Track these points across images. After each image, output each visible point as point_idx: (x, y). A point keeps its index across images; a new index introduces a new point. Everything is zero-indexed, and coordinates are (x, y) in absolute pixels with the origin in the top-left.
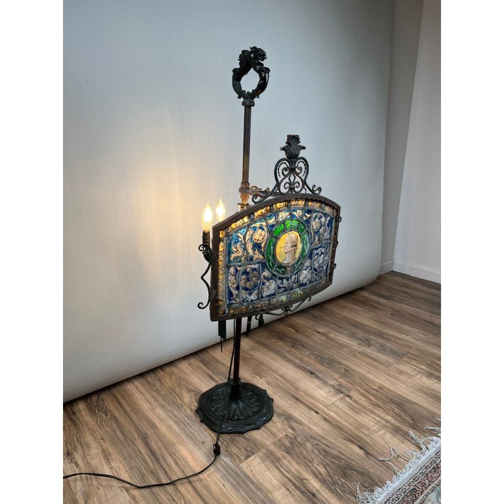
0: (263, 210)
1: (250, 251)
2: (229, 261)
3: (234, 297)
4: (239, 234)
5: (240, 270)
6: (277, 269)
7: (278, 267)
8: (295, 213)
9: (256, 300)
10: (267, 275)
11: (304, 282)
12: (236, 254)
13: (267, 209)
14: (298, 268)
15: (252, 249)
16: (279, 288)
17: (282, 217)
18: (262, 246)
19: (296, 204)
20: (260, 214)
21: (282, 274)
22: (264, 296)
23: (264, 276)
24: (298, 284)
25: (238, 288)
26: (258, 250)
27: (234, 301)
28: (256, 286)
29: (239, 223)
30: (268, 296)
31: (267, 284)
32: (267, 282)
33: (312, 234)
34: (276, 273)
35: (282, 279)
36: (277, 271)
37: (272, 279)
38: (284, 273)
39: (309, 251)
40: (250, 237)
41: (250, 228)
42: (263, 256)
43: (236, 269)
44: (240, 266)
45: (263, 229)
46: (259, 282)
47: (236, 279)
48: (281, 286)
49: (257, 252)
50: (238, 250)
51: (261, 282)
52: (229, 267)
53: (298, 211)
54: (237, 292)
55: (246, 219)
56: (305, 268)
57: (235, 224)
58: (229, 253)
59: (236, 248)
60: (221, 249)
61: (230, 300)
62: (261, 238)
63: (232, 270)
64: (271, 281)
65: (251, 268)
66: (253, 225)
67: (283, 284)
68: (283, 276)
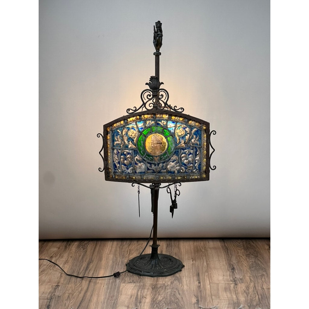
0: (134, 118)
1: (126, 142)
2: (114, 146)
3: (118, 168)
4: (118, 130)
5: (120, 152)
6: (147, 156)
7: (147, 155)
8: (160, 123)
9: (131, 173)
10: (138, 159)
11: (172, 170)
12: (117, 142)
13: (137, 118)
14: (165, 159)
15: (127, 140)
16: (148, 169)
17: (149, 124)
18: (135, 140)
19: (161, 117)
20: (132, 120)
21: (151, 161)
22: (137, 172)
23: (137, 159)
24: (166, 171)
25: (119, 163)
26: (131, 142)
27: (117, 171)
28: (131, 164)
29: (118, 124)
30: (141, 173)
31: (140, 164)
32: (139, 164)
33: (178, 138)
34: (145, 159)
35: (151, 164)
36: (147, 158)
37: (143, 162)
38: (152, 160)
39: (174, 149)
40: (125, 133)
41: (125, 128)
42: (135, 146)
43: (118, 151)
44: (120, 150)
45: (134, 130)
46: (133, 162)
47: (118, 157)
48: (150, 168)
49: (130, 143)
50: (118, 140)
51: (134, 163)
52: (113, 149)
53: (163, 121)
54: (119, 165)
55: (122, 122)
56: (172, 161)
57: (116, 124)
58: (113, 141)
59: (117, 138)
60: (108, 138)
61: (115, 170)
62: (133, 135)
63: (115, 151)
64: (142, 163)
65: (127, 152)
66: (127, 126)
67: (151, 167)
68: (152, 162)
